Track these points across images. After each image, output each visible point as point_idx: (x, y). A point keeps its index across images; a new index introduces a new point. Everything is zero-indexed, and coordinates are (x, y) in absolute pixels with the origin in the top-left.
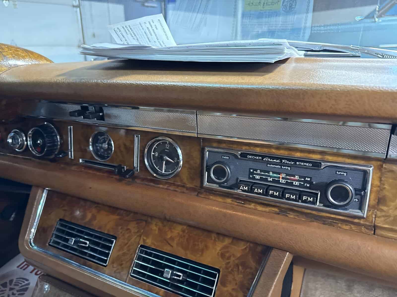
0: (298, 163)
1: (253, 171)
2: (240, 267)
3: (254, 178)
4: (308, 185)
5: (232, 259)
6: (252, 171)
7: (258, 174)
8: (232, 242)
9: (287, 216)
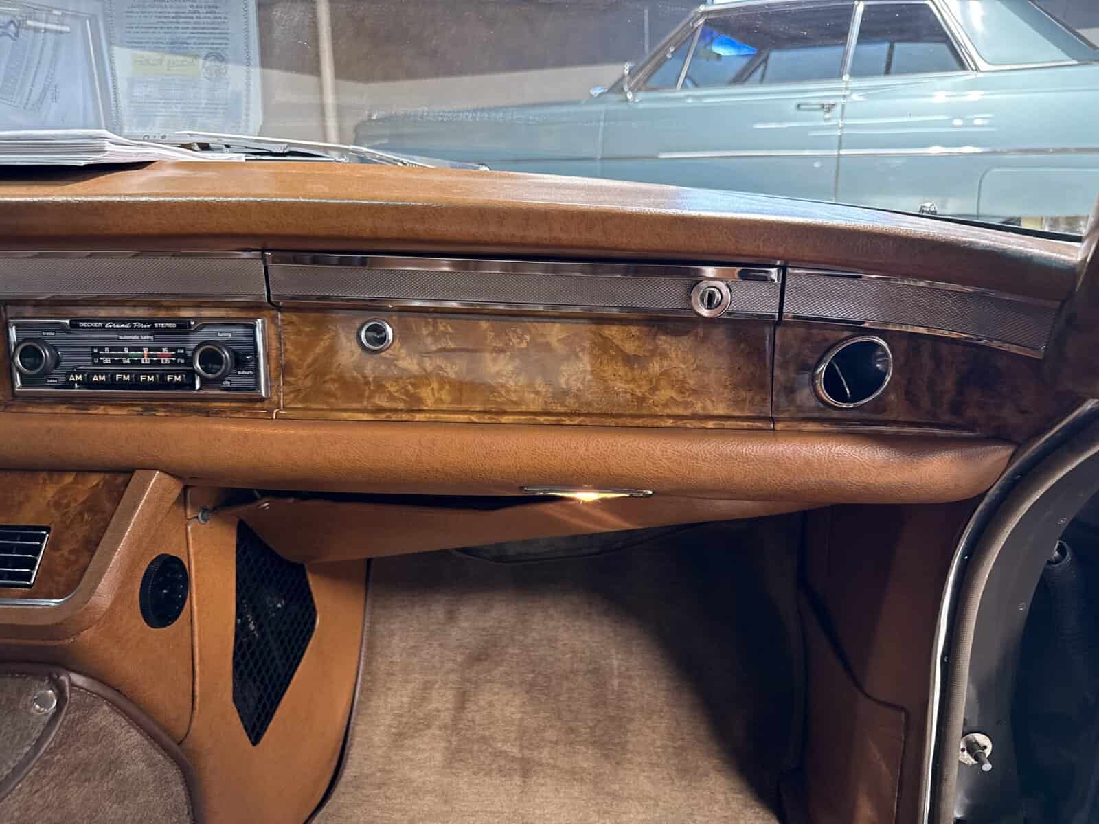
0: (156, 325)
1: (99, 351)
2: (86, 515)
3: (101, 363)
4: (183, 361)
5: (73, 505)
6: (96, 351)
7: (107, 356)
8: (75, 479)
9: (155, 415)
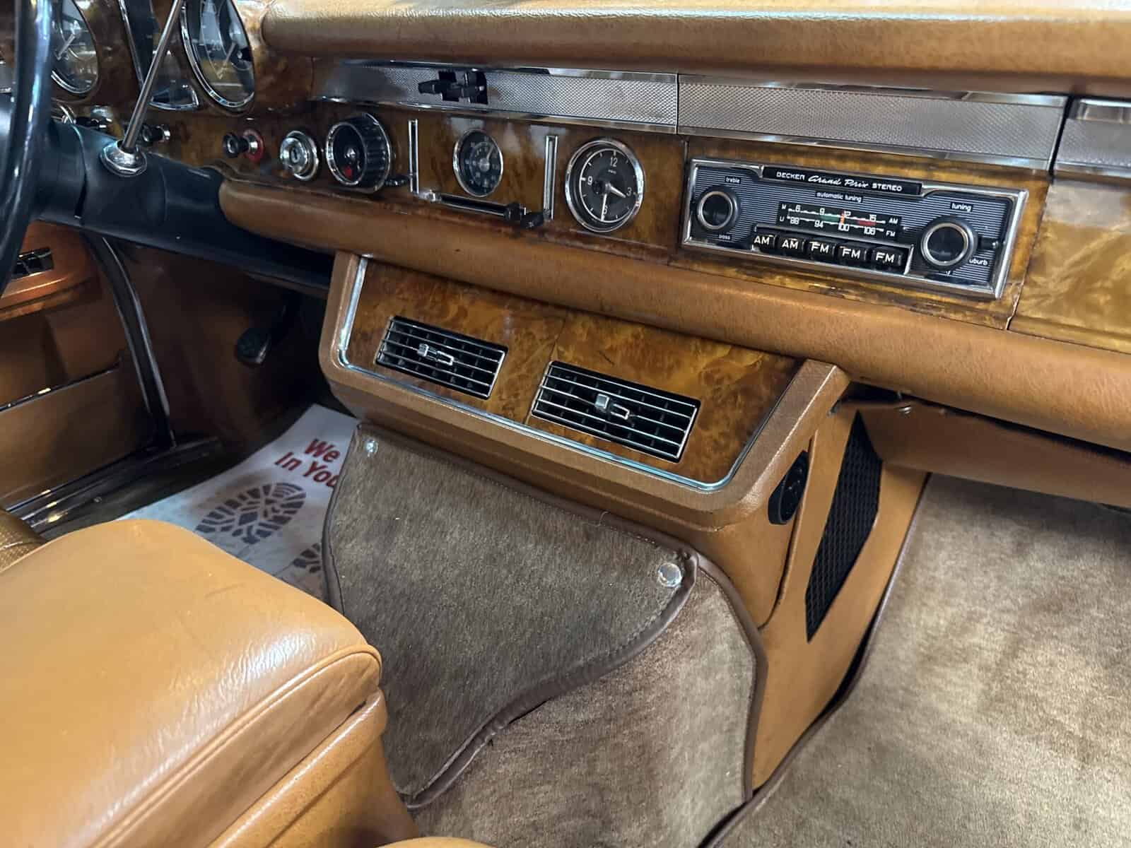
0: (875, 186)
1: (787, 208)
2: (739, 397)
3: (787, 222)
4: (893, 234)
5: (726, 382)
6: (784, 207)
7: (796, 215)
8: (730, 353)
